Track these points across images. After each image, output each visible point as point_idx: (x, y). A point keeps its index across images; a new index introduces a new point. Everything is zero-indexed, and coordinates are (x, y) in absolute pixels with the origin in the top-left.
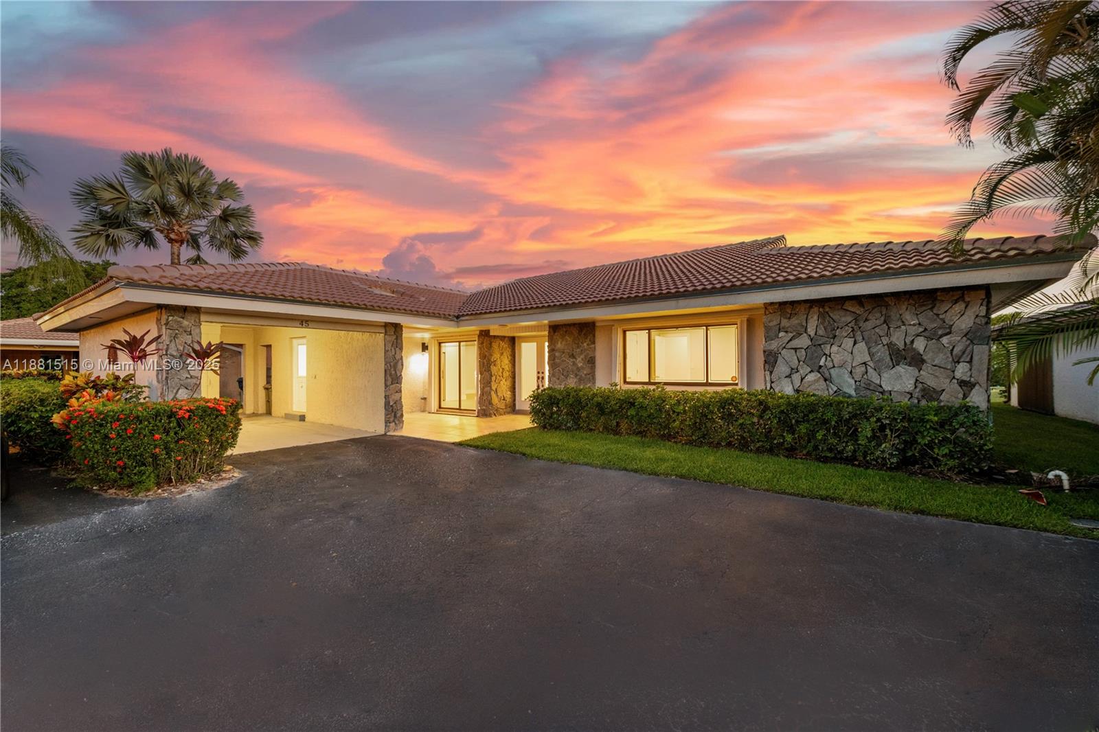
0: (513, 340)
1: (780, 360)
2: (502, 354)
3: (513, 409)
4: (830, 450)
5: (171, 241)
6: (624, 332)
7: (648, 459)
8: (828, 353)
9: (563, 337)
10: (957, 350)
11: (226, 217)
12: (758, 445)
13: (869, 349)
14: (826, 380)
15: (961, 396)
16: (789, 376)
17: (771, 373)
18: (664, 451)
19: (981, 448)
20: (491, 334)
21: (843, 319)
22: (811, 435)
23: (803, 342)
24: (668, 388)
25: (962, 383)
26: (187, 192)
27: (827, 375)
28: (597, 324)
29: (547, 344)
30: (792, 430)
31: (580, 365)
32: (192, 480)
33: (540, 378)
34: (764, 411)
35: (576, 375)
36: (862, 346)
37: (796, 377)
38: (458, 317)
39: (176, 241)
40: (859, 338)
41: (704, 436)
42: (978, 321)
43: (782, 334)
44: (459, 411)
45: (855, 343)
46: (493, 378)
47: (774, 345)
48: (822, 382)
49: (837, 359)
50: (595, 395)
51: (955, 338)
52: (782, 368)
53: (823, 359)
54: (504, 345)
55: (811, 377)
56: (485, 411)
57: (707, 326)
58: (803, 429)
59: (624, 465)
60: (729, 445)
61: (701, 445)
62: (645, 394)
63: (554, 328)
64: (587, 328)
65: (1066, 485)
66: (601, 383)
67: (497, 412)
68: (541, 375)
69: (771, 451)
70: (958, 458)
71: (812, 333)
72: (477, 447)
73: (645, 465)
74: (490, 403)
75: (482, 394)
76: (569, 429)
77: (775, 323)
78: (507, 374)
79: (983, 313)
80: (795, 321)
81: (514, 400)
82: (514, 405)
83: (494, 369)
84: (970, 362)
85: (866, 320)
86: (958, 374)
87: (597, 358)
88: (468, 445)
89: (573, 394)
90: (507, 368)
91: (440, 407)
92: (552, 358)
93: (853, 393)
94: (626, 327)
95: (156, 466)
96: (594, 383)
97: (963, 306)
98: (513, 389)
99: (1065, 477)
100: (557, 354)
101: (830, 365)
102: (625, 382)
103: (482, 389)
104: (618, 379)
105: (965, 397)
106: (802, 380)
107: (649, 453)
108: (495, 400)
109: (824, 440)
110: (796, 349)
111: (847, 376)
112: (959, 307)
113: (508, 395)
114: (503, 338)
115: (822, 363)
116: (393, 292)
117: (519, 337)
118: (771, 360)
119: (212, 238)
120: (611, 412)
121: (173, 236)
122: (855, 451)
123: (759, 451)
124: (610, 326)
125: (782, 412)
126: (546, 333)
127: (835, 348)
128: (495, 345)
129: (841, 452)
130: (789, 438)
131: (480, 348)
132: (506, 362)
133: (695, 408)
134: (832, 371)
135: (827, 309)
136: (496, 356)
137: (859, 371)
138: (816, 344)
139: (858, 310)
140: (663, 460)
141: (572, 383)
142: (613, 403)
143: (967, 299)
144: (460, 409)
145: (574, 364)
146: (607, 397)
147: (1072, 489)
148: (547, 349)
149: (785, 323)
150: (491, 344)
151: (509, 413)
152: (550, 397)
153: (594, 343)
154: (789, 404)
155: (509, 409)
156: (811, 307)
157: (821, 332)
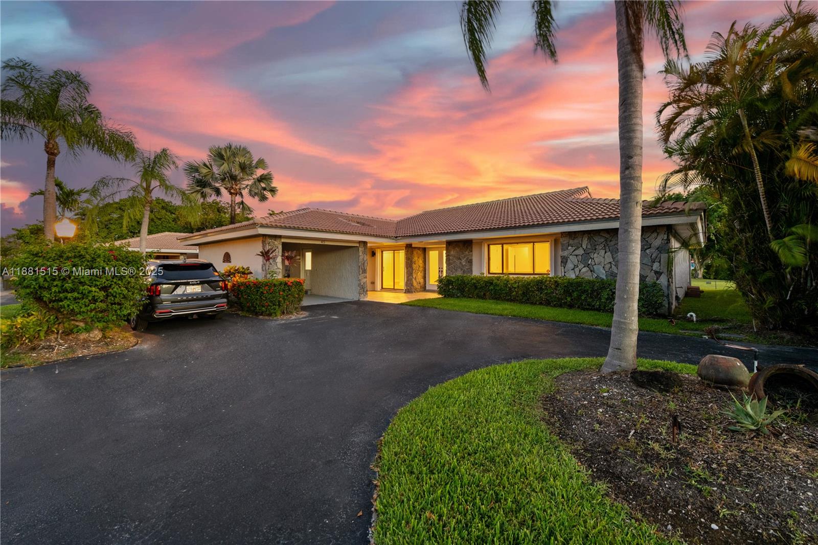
0: (424, 250)
1: (569, 261)
2: (419, 258)
3: (424, 289)
4: (589, 305)
5: (231, 193)
6: (489, 246)
7: (499, 309)
8: (592, 257)
9: (454, 248)
10: (654, 256)
11: (262, 179)
12: (555, 303)
13: (612, 255)
14: (591, 271)
15: (655, 279)
16: (573, 269)
17: (564, 268)
18: (507, 306)
19: (656, 302)
20: (413, 246)
21: (600, 240)
22: (579, 297)
23: (580, 252)
24: (511, 276)
25: (656, 272)
26: (243, 167)
27: (592, 269)
28: (474, 241)
29: (445, 252)
30: (571, 295)
31: (464, 264)
32: (291, 313)
33: (441, 271)
34: (557, 286)
35: (462, 269)
36: (609, 254)
37: (577, 270)
38: (396, 237)
39: (234, 194)
40: (608, 250)
41: (528, 299)
42: (663, 241)
43: (570, 248)
44: (394, 290)
45: (606, 252)
46: (414, 271)
47: (566, 253)
48: (589, 272)
49: (597, 260)
50: (472, 279)
51: (652, 250)
52: (570, 265)
53: (590, 260)
54: (420, 252)
55: (584, 270)
56: (408, 290)
57: (534, 243)
58: (575, 294)
59: (486, 312)
60: (541, 304)
61: (527, 303)
62: (498, 279)
63: (449, 244)
64: (468, 244)
65: (695, 319)
66: (476, 273)
67: (416, 291)
68: (441, 270)
69: (561, 306)
70: (647, 307)
71: (585, 247)
72: (411, 305)
73: (497, 312)
74: (412, 285)
75: (408, 280)
76: (458, 297)
77: (566, 242)
78: (421, 269)
79: (666, 238)
80: (576, 241)
81: (425, 284)
82: (425, 287)
83: (414, 266)
84: (660, 262)
85: (611, 241)
86: (654, 268)
87: (473, 261)
88: (406, 305)
89: (461, 278)
90: (421, 265)
91: (382, 288)
92: (448, 260)
93: (605, 278)
94: (489, 243)
95: (279, 305)
96: (472, 274)
97: (656, 234)
98: (425, 278)
99: (694, 315)
100: (451, 258)
101: (593, 263)
102: (489, 273)
103: (407, 277)
104: (485, 271)
105: (657, 279)
106: (580, 271)
107: (499, 307)
108: (415, 284)
109: (586, 300)
110: (577, 255)
111: (602, 269)
112: (655, 235)
113: (422, 281)
114: (419, 248)
115: (589, 263)
116: (358, 223)
117: (428, 248)
118: (564, 261)
119: (250, 191)
120: (481, 288)
121: (232, 191)
122: (600, 305)
123: (555, 306)
124: (481, 242)
125: (565, 286)
126: (445, 246)
127: (596, 255)
128: (415, 253)
129: (593, 306)
130: (569, 299)
131: (406, 254)
132: (421, 262)
133: (523, 286)
134: (594, 266)
135: (592, 235)
136: (415, 258)
137: (608, 266)
138: (587, 254)
139: (607, 236)
140: (506, 309)
141: (459, 273)
142: (482, 283)
143: (658, 231)
144: (394, 289)
145: (460, 263)
146: (478, 280)
147: (697, 321)
148: (445, 255)
149: (571, 242)
150: (413, 251)
151: (422, 291)
152: (448, 280)
153: (472, 251)
154: (569, 282)
155: (422, 289)
156: (584, 234)
157: (589, 247)
